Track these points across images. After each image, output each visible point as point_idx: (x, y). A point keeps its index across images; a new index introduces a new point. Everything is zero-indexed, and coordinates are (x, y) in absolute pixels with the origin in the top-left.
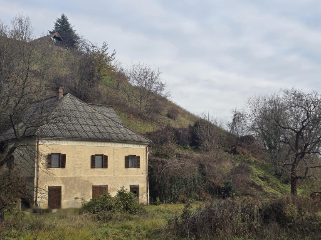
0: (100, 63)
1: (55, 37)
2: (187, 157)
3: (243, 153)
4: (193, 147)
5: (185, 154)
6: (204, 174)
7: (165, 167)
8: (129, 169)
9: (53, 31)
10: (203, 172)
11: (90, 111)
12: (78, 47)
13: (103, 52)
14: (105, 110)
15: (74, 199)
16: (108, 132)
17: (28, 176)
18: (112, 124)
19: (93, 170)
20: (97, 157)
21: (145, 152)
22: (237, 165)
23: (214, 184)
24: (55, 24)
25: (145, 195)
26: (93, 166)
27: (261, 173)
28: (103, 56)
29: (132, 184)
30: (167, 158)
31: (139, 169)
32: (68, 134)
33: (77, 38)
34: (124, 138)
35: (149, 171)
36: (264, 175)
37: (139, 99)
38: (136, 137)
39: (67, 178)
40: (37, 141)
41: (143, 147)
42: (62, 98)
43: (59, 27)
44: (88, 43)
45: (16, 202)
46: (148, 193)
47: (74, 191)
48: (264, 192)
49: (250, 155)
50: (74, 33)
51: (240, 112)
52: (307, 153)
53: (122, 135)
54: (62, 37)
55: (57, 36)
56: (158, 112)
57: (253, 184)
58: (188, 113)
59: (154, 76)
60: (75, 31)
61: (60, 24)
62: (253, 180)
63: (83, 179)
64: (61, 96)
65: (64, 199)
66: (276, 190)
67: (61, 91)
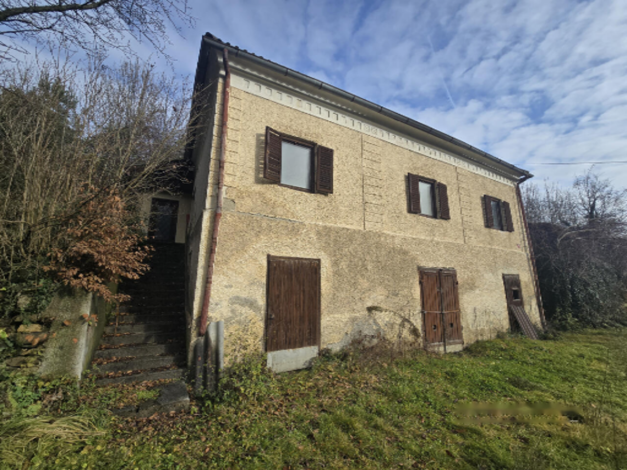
8: (493, 231)
15: (366, 313)
19: (413, 218)
21: (516, 196)
25: (534, 303)
31: (511, 234)
39: (338, 231)
41: (512, 185)
46: (541, 298)
47: (364, 284)
65: (330, 313)
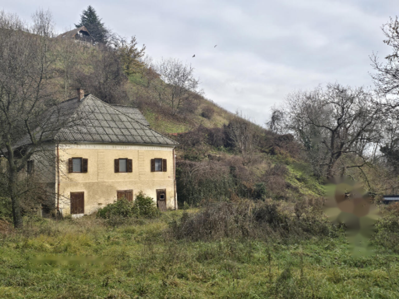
0: (129, 59)
1: (81, 31)
2: (219, 159)
3: (280, 153)
4: (228, 148)
5: (218, 156)
6: (235, 176)
7: (193, 169)
8: (155, 173)
9: (79, 24)
10: (233, 175)
11: (114, 113)
12: (107, 42)
13: (132, 47)
14: (131, 110)
15: (98, 205)
16: (131, 135)
17: (48, 182)
18: (137, 126)
19: (117, 174)
20: (120, 161)
21: (172, 155)
22: (273, 166)
23: (245, 187)
24: (81, 18)
25: (172, 199)
26: (117, 170)
27: (299, 174)
28: (131, 51)
29: (159, 188)
30: (197, 160)
31: (165, 172)
32: (89, 137)
33: (105, 31)
34: (148, 140)
35: (176, 174)
36: (301, 176)
37: (171, 97)
38: (161, 140)
39: (89, 183)
40: (56, 145)
41: (171, 150)
42: (84, 99)
43: (86, 21)
44: (117, 37)
45: (37, 208)
46: (176, 197)
47: (97, 197)
48: (301, 194)
49: (288, 155)
50: (101, 26)
51: (279, 109)
52: (343, 152)
53: (147, 138)
54: (89, 31)
55: (84, 30)
56: (191, 112)
57: (288, 186)
58: (225, 112)
59: (186, 72)
60: (103, 24)
61: (86, 17)
62: (289, 181)
63: (107, 184)
64: (82, 97)
65: (86, 205)
66: (314, 192)
67: (82, 91)
